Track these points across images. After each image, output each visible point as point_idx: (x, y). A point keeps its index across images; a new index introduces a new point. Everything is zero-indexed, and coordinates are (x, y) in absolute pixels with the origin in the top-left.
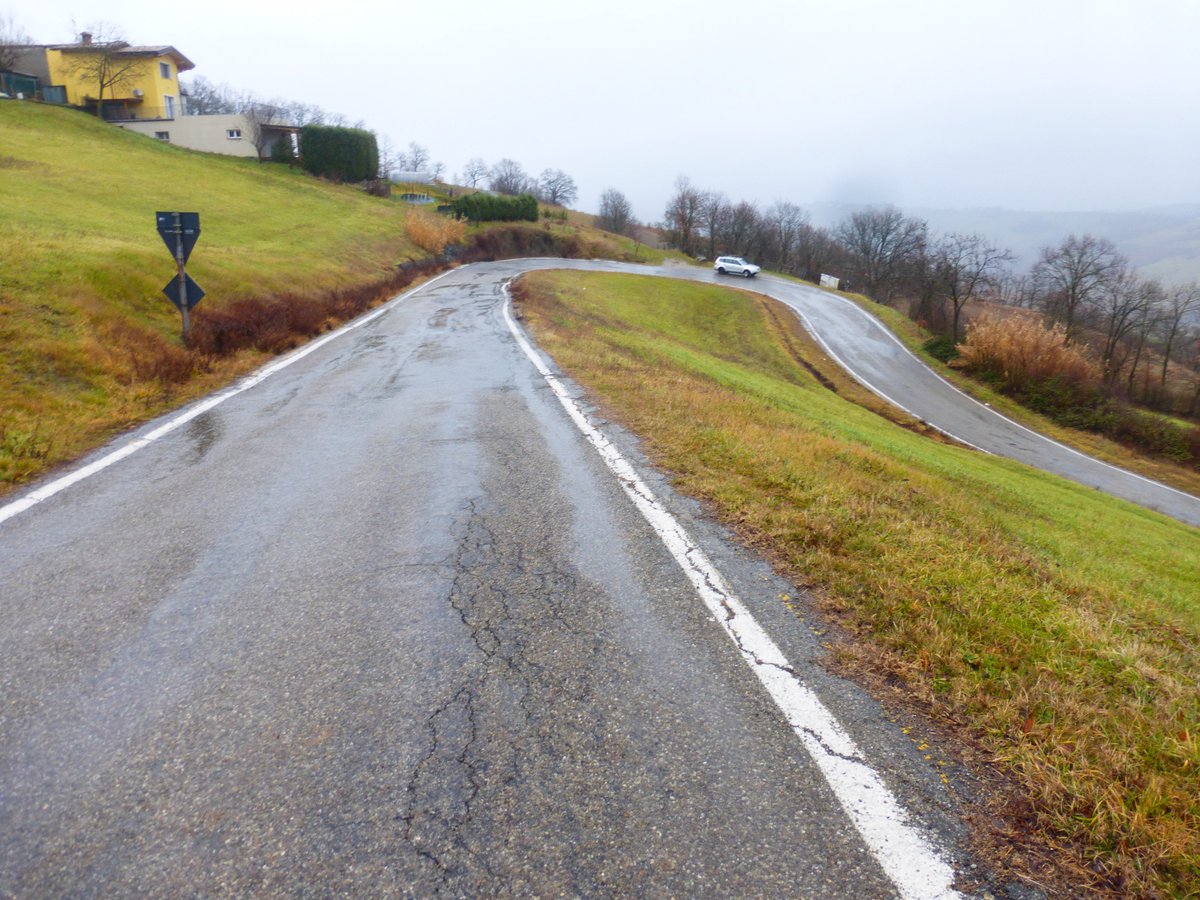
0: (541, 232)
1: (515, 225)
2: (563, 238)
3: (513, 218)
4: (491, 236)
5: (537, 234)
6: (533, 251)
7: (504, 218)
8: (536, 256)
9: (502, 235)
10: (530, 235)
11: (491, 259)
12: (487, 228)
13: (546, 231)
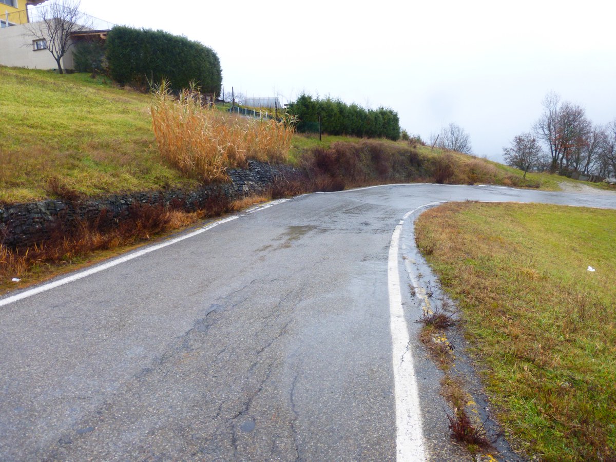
0: (406, 151)
1: (375, 142)
2: (434, 158)
3: (371, 134)
4: (340, 154)
5: (402, 153)
6: (397, 175)
7: (359, 133)
8: (401, 182)
9: (357, 152)
10: (393, 155)
11: (339, 187)
12: (331, 143)
13: (412, 149)
